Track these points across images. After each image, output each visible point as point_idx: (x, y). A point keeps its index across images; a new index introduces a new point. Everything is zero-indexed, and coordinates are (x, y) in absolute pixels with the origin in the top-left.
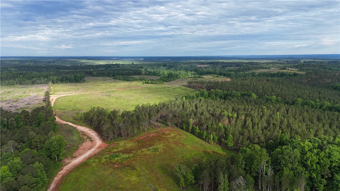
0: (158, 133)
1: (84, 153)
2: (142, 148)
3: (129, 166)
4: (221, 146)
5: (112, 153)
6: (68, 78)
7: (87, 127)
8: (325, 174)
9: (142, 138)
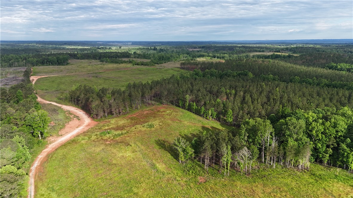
0: (152, 110)
1: (72, 132)
2: (136, 124)
3: (123, 142)
4: (220, 122)
5: (103, 130)
6: (49, 61)
7: (73, 106)
8: (331, 144)
9: (135, 116)
